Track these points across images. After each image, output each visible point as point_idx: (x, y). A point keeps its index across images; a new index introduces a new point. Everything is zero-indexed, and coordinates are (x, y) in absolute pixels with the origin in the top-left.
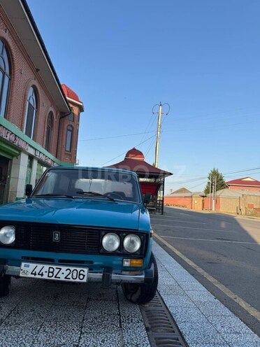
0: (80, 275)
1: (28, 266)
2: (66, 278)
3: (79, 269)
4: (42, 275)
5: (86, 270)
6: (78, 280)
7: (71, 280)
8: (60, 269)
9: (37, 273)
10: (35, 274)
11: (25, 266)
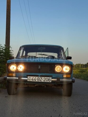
0: (49, 80)
1: (30, 78)
2: (44, 81)
3: (48, 78)
4: (35, 80)
5: (51, 78)
6: (48, 82)
7: (46, 81)
8: (42, 78)
9: (34, 80)
10: (33, 80)
11: (29, 77)
